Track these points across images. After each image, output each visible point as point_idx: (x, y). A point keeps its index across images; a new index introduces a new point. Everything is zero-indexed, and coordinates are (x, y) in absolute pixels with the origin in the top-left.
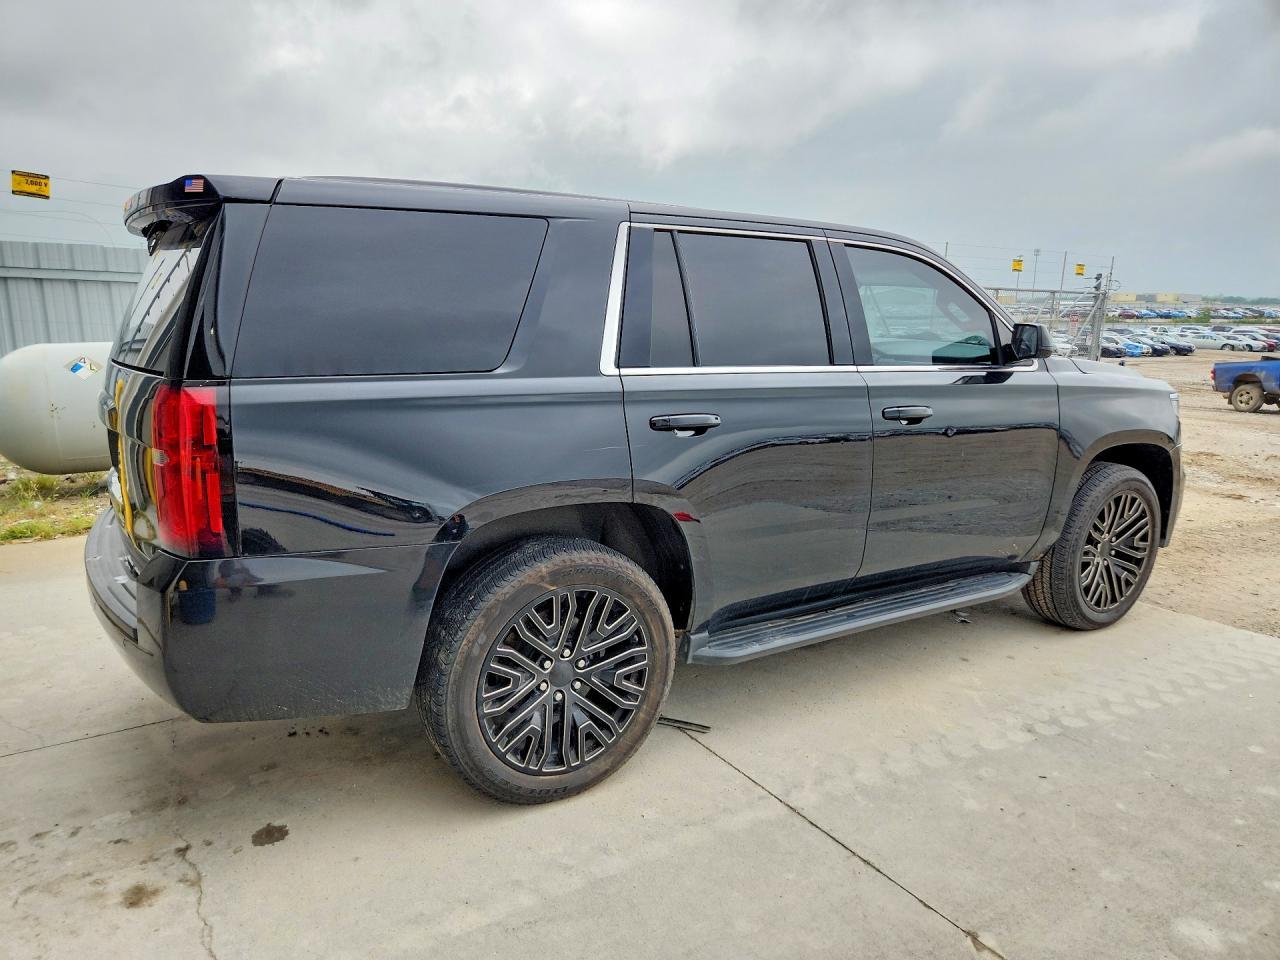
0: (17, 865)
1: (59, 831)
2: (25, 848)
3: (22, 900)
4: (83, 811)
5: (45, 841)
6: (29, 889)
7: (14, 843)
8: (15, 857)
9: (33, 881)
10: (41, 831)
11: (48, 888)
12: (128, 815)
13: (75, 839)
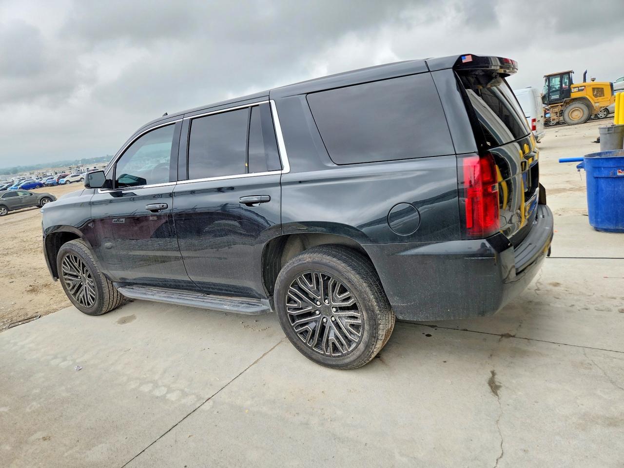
0: (594, 303)
1: (578, 308)
2: (592, 307)
3: (592, 294)
4: (568, 311)
5: (584, 307)
6: (589, 296)
7: (596, 310)
8: (595, 305)
9: (588, 297)
10: (585, 310)
11: (583, 294)
12: (551, 304)
13: (573, 304)
